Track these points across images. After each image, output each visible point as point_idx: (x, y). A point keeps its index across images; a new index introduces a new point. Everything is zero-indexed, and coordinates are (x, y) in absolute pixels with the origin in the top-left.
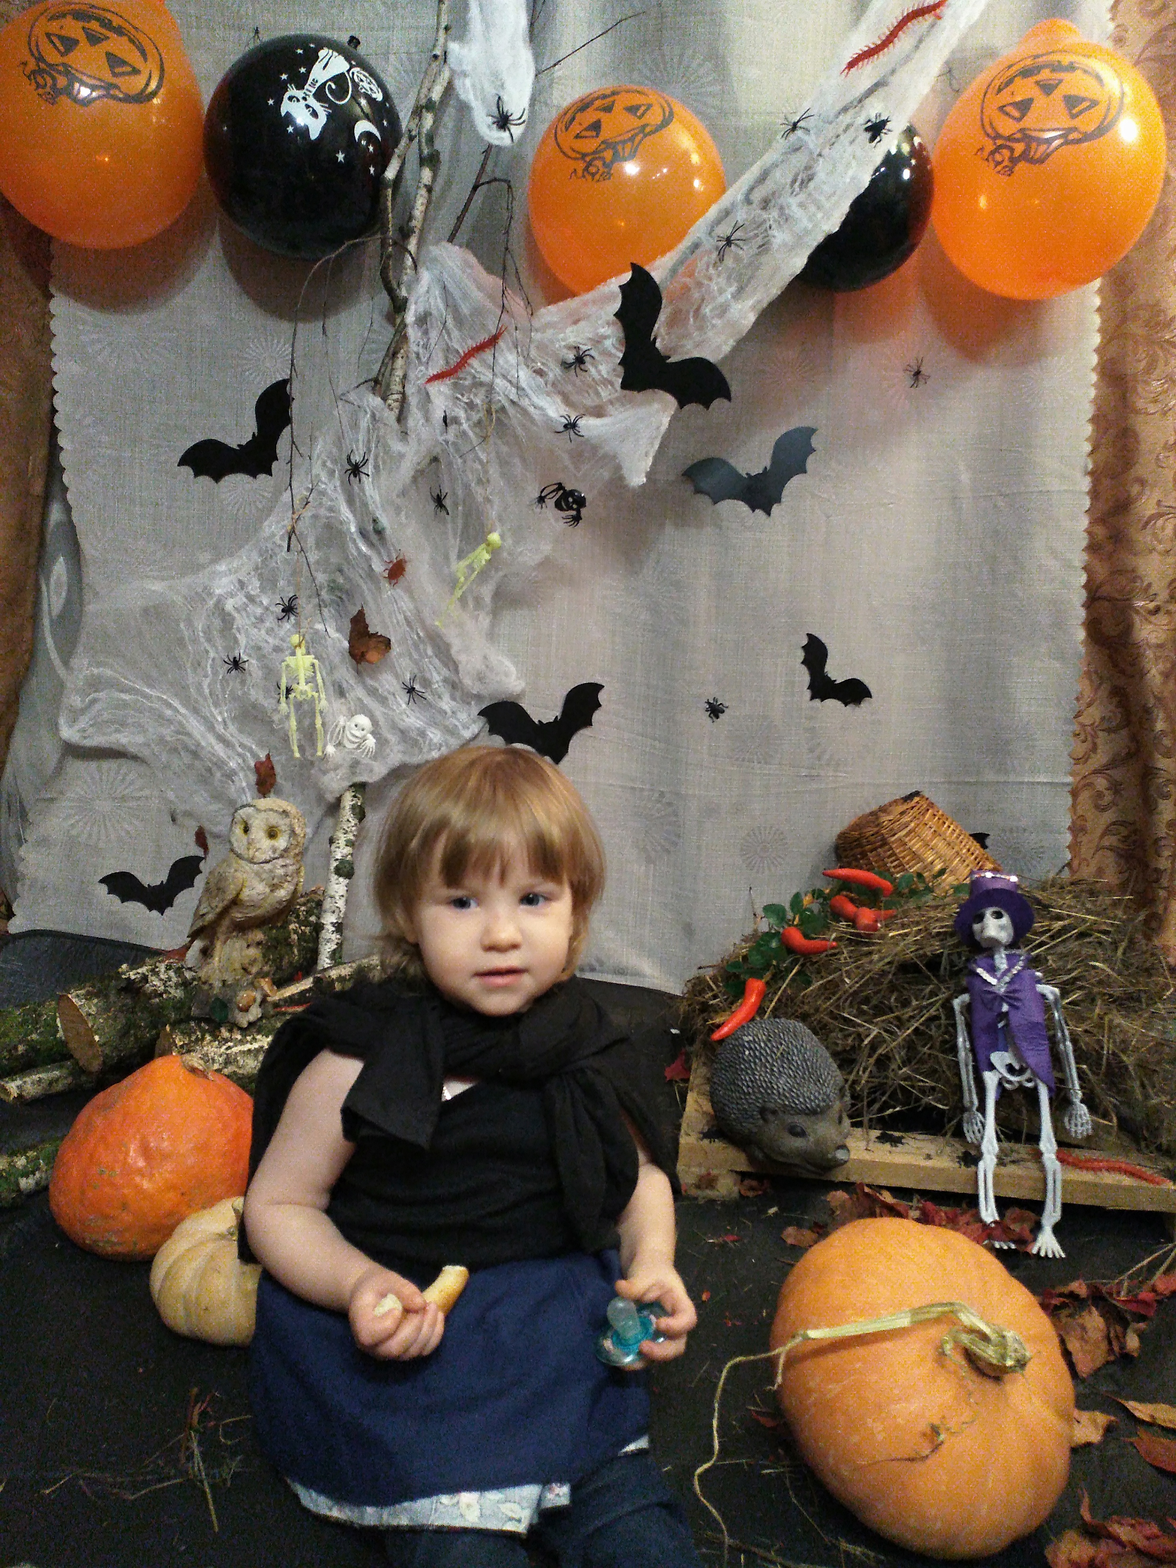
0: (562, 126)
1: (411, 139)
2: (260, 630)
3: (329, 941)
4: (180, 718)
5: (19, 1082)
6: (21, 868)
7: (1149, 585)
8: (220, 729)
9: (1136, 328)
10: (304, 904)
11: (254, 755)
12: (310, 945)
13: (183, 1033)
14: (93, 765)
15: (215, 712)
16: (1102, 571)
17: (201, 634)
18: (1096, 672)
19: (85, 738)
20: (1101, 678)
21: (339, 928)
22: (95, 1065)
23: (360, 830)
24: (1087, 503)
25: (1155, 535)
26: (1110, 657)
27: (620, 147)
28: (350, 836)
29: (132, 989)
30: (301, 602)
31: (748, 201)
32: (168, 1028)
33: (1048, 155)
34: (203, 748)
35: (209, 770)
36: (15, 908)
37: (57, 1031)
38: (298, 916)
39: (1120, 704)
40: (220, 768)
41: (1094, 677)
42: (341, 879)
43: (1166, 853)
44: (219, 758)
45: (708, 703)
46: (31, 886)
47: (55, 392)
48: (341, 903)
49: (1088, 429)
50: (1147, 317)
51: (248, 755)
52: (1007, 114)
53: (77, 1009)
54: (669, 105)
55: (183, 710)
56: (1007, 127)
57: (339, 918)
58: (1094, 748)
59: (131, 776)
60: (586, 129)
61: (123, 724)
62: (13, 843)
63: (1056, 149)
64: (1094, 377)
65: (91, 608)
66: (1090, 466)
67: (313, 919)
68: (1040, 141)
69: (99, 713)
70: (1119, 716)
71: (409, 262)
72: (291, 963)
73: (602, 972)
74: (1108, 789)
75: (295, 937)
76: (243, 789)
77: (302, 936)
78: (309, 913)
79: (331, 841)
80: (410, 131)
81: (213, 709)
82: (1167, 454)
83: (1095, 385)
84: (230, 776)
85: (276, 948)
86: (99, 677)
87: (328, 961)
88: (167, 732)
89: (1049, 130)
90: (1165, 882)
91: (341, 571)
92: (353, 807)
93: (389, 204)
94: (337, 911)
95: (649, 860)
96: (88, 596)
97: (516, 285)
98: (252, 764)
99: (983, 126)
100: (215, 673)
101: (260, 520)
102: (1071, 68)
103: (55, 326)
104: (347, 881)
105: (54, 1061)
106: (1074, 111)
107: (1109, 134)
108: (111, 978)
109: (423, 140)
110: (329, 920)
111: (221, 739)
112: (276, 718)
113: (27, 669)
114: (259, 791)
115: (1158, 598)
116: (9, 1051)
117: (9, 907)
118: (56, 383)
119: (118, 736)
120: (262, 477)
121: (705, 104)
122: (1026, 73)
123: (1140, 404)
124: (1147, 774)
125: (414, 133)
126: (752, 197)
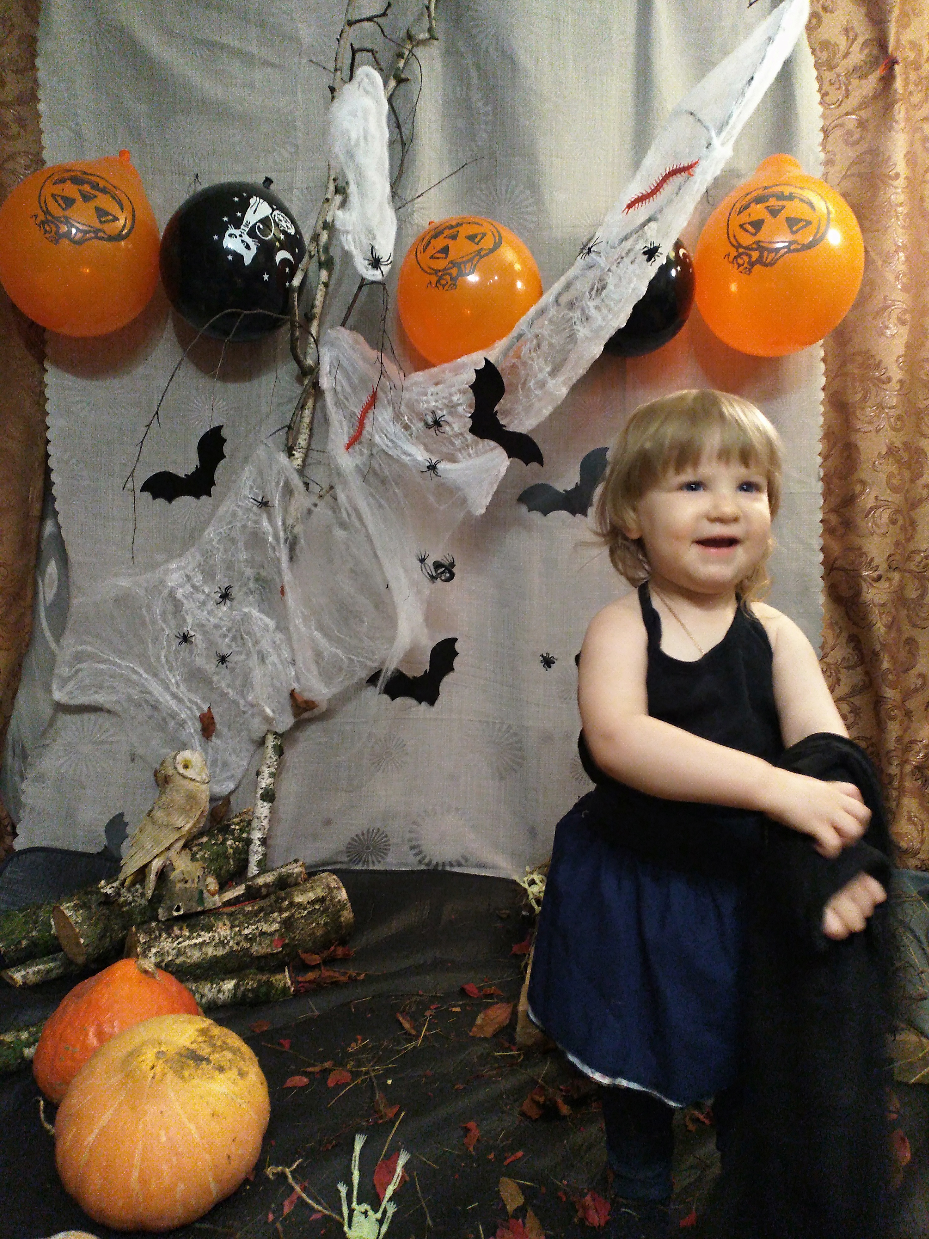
0: (420, 248)
1: (311, 257)
2: (202, 611)
3: (256, 852)
4: (143, 681)
5: (23, 973)
6: (22, 799)
7: (872, 560)
8: (174, 689)
9: (853, 369)
10: (238, 824)
11: (199, 708)
12: (242, 856)
13: (145, 933)
14: (77, 718)
15: (171, 677)
16: (836, 548)
17: (159, 617)
18: (836, 623)
19: (72, 699)
20: (840, 628)
21: (264, 842)
22: (81, 959)
23: (279, 764)
24: (822, 501)
25: (874, 522)
26: (847, 613)
27: (462, 266)
28: (272, 770)
29: (107, 901)
30: (234, 592)
31: (557, 301)
32: (134, 929)
33: (778, 259)
34: (161, 703)
35: (164, 720)
36: (18, 831)
37: (51, 929)
38: (233, 835)
39: (856, 648)
40: (174, 718)
41: (836, 628)
42: (265, 804)
43: (895, 762)
44: (173, 710)
45: (542, 656)
46: (30, 813)
47: (48, 441)
48: (265, 823)
49: (819, 447)
50: (861, 362)
51: (195, 707)
52: (746, 230)
53: (67, 918)
54: (498, 232)
55: (145, 675)
56: (746, 240)
57: (263, 834)
58: (838, 681)
59: (107, 724)
60: (439, 252)
61: (101, 687)
62: (17, 779)
63: (782, 255)
64: (822, 409)
65: (76, 601)
66: (822, 474)
67: (245, 835)
68: (770, 250)
69: (82, 680)
70: (856, 657)
71: (313, 340)
72: (228, 871)
73: (467, 866)
74: (850, 713)
75: (231, 851)
76: (192, 734)
77: (236, 850)
78: (242, 831)
79: (258, 774)
80: (310, 252)
81: (168, 672)
82: (881, 462)
83: (823, 415)
84: (182, 724)
85: (217, 861)
86: (82, 652)
87: (256, 868)
88: (134, 693)
89: (777, 242)
90: (896, 784)
91: (263, 567)
92: (275, 747)
93: (296, 304)
94: (262, 829)
95: (502, 778)
96: (74, 591)
97: (392, 355)
98: (198, 714)
99: (729, 239)
100: (169, 646)
101: (203, 530)
102: (791, 197)
103: (48, 393)
104: (270, 805)
105: (49, 953)
106: (794, 229)
107: (821, 245)
108: (92, 893)
109: (321, 250)
110: (256, 835)
111: (174, 696)
112: (215, 678)
113: (27, 646)
114: (203, 735)
115: (880, 568)
116: (15, 945)
117: (14, 827)
118: (49, 435)
119: (96, 696)
120: (204, 498)
121: (527, 221)
122: (759, 200)
123: (859, 426)
124: (878, 701)
125: (313, 253)
126: (560, 301)
